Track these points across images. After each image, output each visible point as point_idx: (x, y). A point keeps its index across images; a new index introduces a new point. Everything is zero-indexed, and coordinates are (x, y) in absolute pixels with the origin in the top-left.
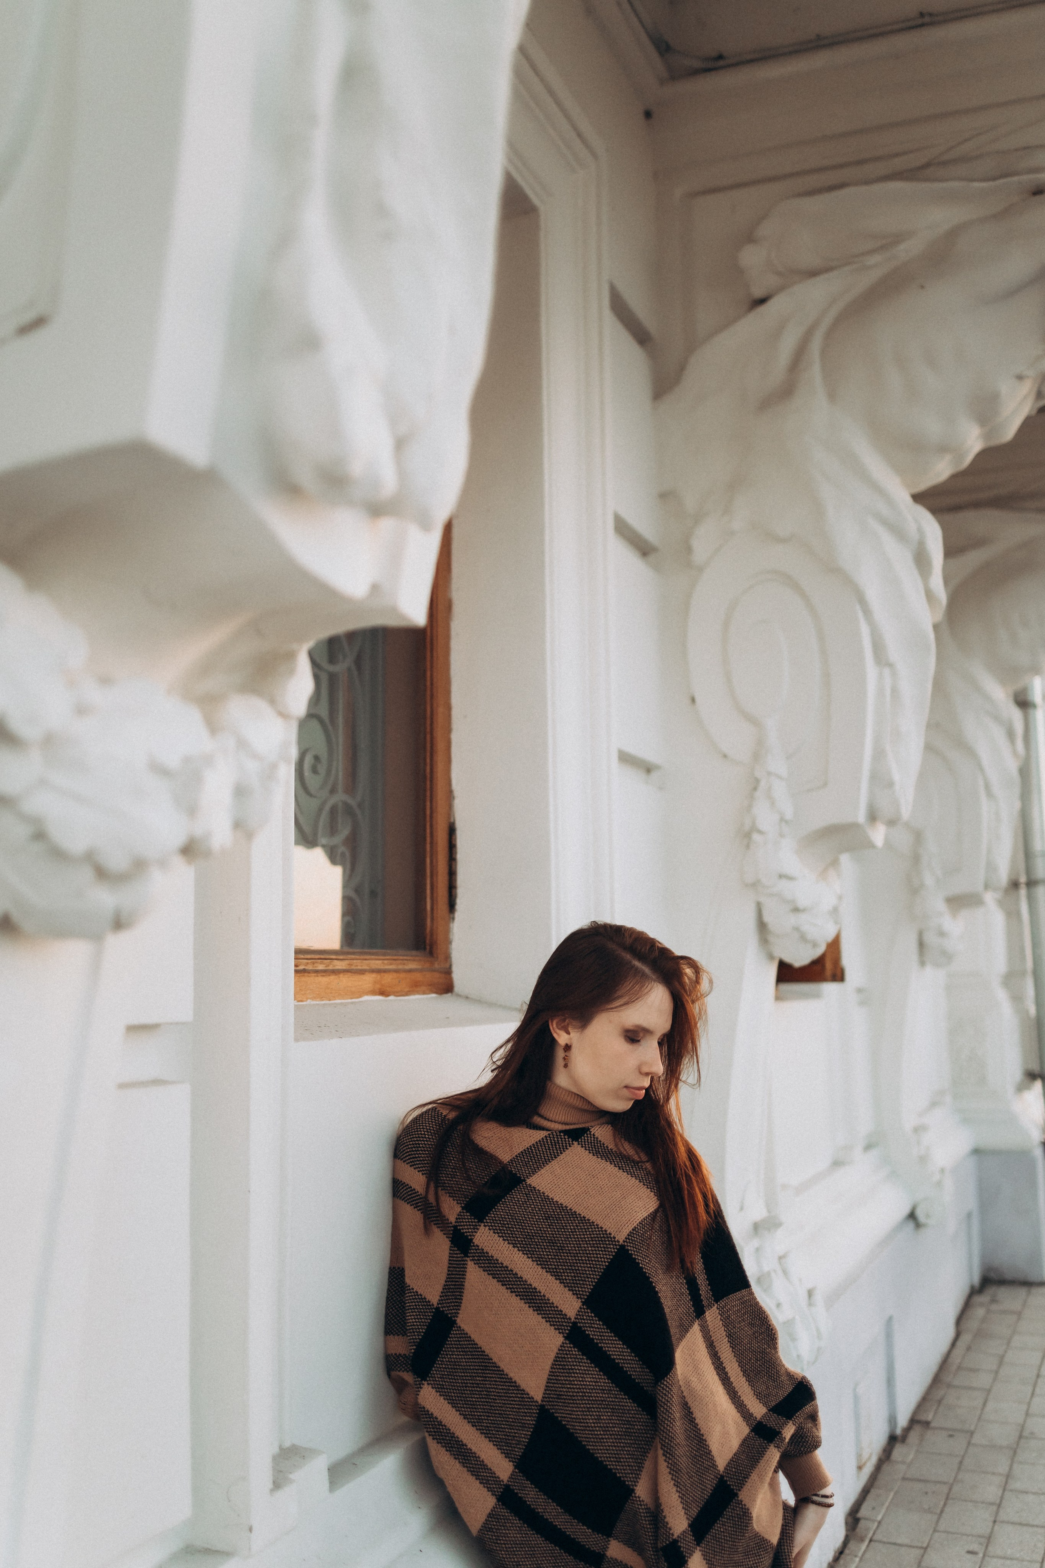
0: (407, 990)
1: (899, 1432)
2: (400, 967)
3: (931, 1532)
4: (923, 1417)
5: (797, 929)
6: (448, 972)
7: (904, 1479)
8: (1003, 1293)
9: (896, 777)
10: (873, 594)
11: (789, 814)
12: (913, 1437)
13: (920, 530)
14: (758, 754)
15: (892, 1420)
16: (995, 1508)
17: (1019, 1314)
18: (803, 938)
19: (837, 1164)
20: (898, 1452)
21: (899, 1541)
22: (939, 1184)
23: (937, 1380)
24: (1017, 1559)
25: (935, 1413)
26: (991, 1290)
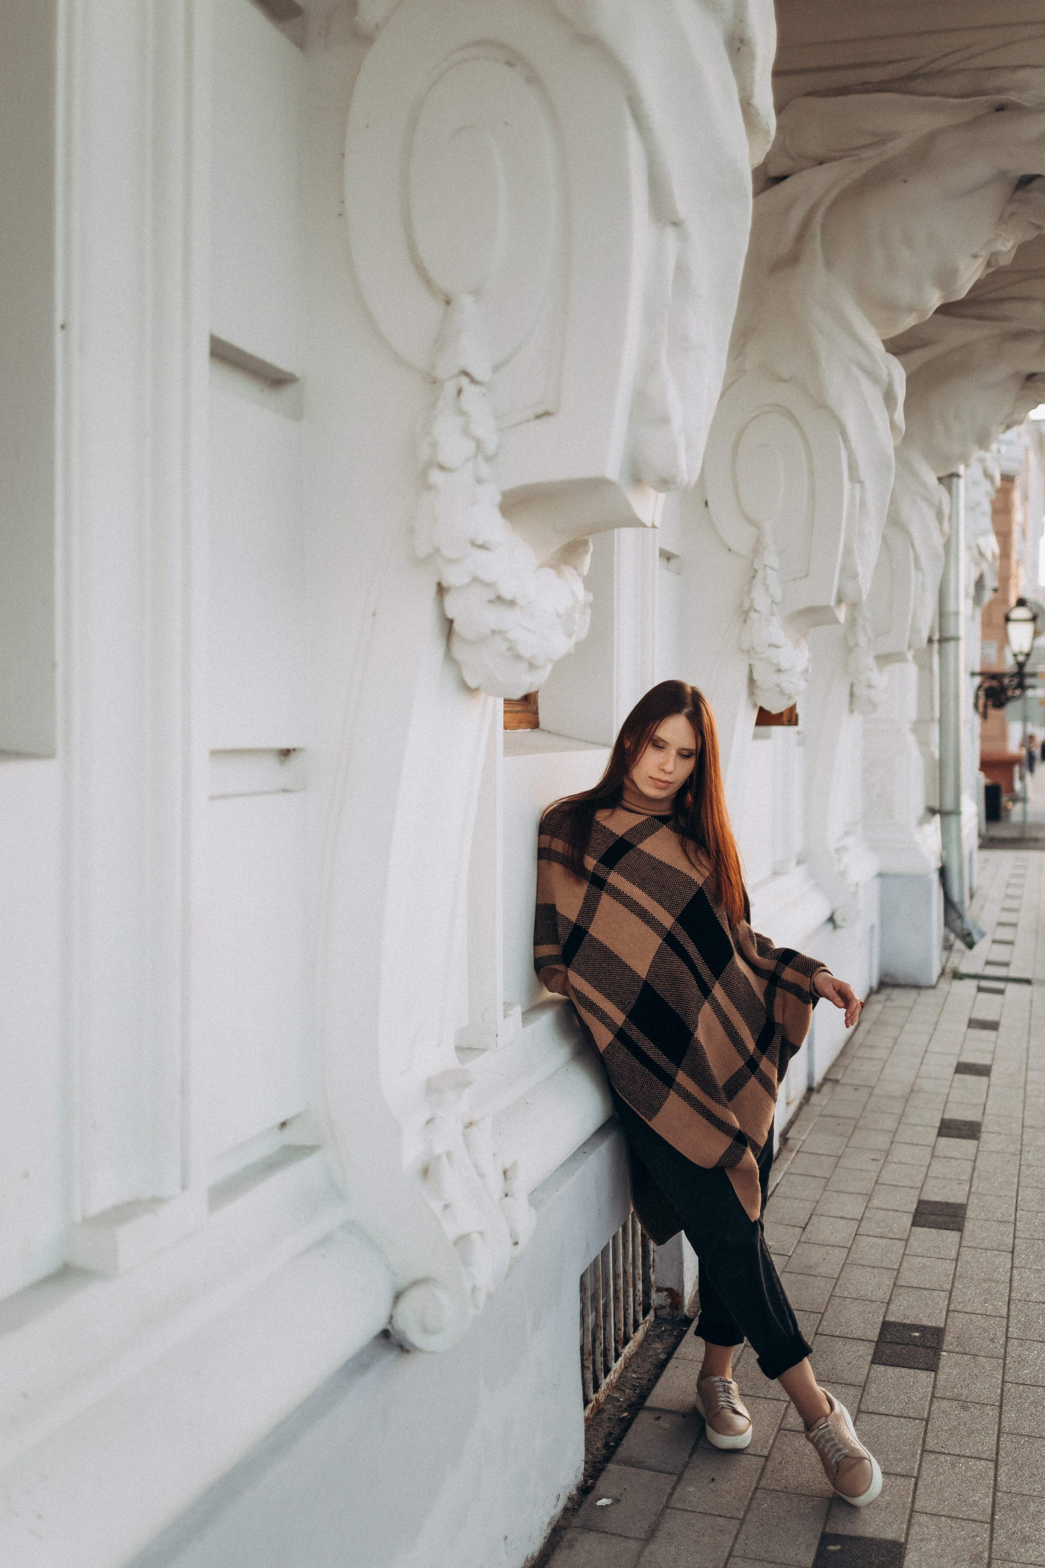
0: (516, 725)
1: (815, 1085)
2: (512, 709)
3: (843, 1148)
4: (833, 1076)
5: (778, 685)
6: (536, 713)
7: (821, 1115)
8: (896, 993)
9: (860, 569)
10: (852, 425)
11: (778, 599)
12: (826, 1089)
13: (890, 374)
14: (757, 549)
15: (810, 1076)
16: (892, 1134)
17: (910, 1009)
18: (782, 693)
19: (776, 874)
20: (815, 1098)
21: (820, 1152)
22: (855, 894)
23: (843, 1053)
24: (910, 1164)
25: (844, 1074)
26: (887, 992)
